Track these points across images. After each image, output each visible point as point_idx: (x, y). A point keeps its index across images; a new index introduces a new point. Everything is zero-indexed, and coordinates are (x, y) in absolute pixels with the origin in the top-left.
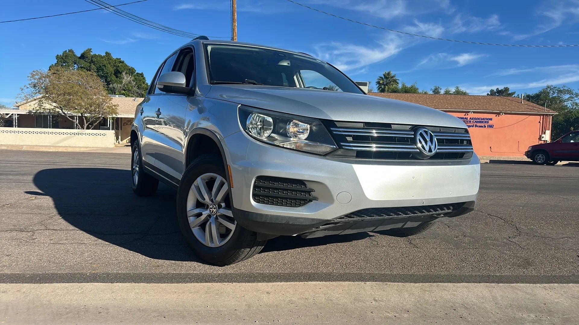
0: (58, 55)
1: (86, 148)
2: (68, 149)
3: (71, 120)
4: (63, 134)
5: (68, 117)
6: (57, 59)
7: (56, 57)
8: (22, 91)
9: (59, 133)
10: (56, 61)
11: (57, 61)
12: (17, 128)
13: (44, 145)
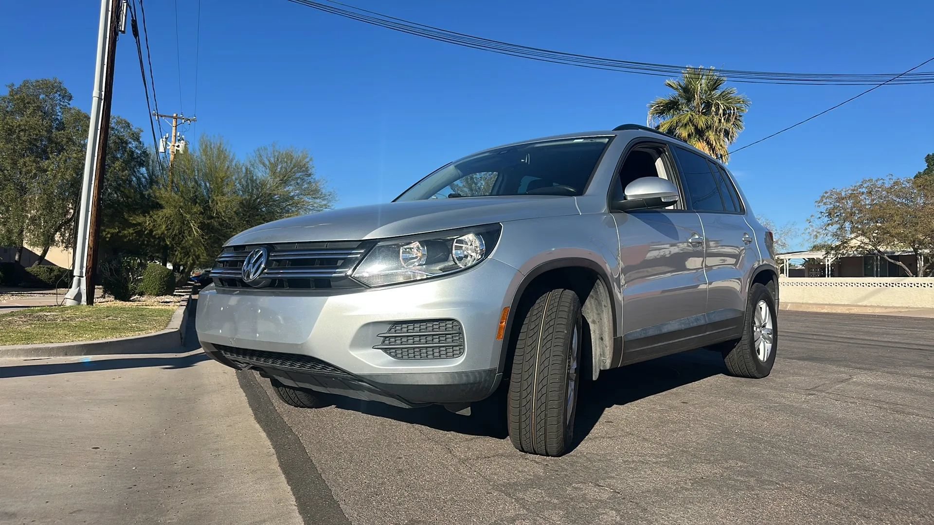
0: (928, 155)
1: (886, 308)
2: (852, 309)
3: (892, 261)
4: (869, 285)
5: (888, 258)
6: (927, 162)
7: (926, 158)
8: (810, 223)
9: (863, 285)
10: (925, 166)
11: (928, 166)
12: (830, 278)
13: (840, 303)
